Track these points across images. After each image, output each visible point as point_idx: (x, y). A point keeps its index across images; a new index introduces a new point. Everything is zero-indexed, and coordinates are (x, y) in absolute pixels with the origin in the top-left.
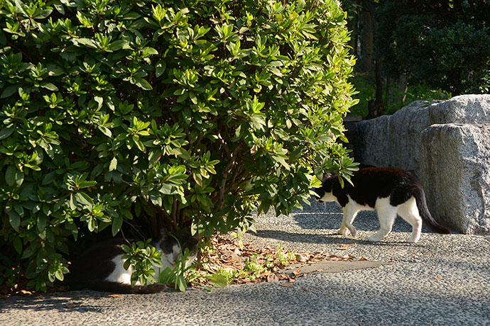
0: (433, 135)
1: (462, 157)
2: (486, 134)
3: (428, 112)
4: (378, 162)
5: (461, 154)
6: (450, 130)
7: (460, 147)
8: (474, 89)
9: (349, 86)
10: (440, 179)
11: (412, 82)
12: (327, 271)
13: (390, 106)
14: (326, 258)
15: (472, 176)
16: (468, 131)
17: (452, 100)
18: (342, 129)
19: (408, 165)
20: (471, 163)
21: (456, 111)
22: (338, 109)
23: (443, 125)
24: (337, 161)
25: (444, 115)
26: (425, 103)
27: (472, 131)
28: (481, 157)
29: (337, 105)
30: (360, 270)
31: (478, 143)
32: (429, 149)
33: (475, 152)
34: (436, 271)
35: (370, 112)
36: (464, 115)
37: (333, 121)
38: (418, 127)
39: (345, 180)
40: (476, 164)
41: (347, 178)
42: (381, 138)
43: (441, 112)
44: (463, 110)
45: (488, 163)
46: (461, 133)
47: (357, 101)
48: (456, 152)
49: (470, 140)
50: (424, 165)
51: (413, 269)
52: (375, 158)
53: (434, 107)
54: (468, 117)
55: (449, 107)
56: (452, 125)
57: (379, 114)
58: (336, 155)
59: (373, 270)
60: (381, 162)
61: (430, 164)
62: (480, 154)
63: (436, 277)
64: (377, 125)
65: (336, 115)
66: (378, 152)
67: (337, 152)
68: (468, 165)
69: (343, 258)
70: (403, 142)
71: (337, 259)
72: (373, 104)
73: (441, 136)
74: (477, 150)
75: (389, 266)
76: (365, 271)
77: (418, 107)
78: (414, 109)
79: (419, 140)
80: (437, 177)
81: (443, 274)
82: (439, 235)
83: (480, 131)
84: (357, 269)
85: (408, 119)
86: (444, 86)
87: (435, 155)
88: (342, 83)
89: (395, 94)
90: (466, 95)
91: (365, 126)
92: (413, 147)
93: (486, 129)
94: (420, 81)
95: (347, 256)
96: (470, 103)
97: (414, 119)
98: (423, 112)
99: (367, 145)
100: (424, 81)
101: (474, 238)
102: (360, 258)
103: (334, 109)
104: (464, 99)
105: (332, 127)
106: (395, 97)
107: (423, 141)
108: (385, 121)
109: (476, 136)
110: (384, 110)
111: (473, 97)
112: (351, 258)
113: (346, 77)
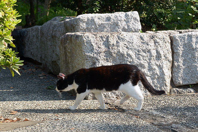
0: (67, 40)
1: (85, 53)
2: (98, 39)
3: (63, 25)
4: (33, 55)
5: (84, 51)
6: (77, 37)
7: (84, 47)
8: (90, 10)
9: (15, 12)
10: (72, 66)
11: (53, 5)
12: (3, 130)
13: (39, 19)
14: (2, 121)
15: (91, 64)
16: (88, 37)
17: (78, 17)
18: (11, 39)
19: (52, 58)
20: (90, 57)
21: (81, 25)
22: (8, 27)
23: (73, 33)
24: (9, 60)
25: (73, 27)
26: (61, 19)
27: (90, 38)
28: (95, 53)
29: (7, 24)
30: (24, 128)
31: (94, 44)
32: (65, 48)
33: (92, 50)
34: (71, 125)
35: (27, 23)
36: (85, 27)
37: (5, 35)
38: (58, 35)
39: (15, 72)
40: (93, 57)
41: (15, 70)
42: (35, 40)
43: (72, 25)
44: (84, 24)
45: (100, 56)
46: (84, 39)
47: (20, 21)
48: (81, 50)
49: (89, 43)
50: (63, 58)
51: (57, 124)
52: (31, 53)
53: (67, 21)
54: (87, 28)
55: (76, 22)
56: (78, 33)
57: (33, 25)
58: (8, 56)
59: (33, 127)
60: (35, 55)
61: (66, 57)
62: (95, 51)
63: (71, 128)
64: (32, 31)
65: (7, 30)
66: (33, 49)
67: (8, 54)
68: (88, 58)
69: (13, 120)
70: (49, 43)
71: (9, 121)
72: (29, 18)
73: (72, 40)
74: (93, 49)
75: (42, 123)
76: (27, 128)
77: (57, 21)
78: (55, 23)
79: (59, 43)
80: (70, 66)
81: (75, 126)
82: (72, 101)
83: (95, 37)
84: (23, 127)
85: (51, 29)
86: (73, 8)
87: (69, 52)
88: (10, 10)
89: (42, 10)
90: (86, 14)
91: (24, 32)
92: (55, 46)
93: (98, 36)
94: (58, 4)
95: (15, 119)
96: (88, 19)
97: (55, 29)
98: (61, 24)
99: (26, 45)
100: (60, 4)
101: (92, 102)
102: (24, 119)
103: (5, 27)
104: (85, 17)
105: (5, 38)
106: (42, 13)
107: (61, 43)
108: (37, 30)
109: (92, 40)
110: (36, 21)
111: (90, 16)
112: (18, 120)
113: (12, 5)
